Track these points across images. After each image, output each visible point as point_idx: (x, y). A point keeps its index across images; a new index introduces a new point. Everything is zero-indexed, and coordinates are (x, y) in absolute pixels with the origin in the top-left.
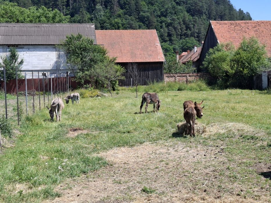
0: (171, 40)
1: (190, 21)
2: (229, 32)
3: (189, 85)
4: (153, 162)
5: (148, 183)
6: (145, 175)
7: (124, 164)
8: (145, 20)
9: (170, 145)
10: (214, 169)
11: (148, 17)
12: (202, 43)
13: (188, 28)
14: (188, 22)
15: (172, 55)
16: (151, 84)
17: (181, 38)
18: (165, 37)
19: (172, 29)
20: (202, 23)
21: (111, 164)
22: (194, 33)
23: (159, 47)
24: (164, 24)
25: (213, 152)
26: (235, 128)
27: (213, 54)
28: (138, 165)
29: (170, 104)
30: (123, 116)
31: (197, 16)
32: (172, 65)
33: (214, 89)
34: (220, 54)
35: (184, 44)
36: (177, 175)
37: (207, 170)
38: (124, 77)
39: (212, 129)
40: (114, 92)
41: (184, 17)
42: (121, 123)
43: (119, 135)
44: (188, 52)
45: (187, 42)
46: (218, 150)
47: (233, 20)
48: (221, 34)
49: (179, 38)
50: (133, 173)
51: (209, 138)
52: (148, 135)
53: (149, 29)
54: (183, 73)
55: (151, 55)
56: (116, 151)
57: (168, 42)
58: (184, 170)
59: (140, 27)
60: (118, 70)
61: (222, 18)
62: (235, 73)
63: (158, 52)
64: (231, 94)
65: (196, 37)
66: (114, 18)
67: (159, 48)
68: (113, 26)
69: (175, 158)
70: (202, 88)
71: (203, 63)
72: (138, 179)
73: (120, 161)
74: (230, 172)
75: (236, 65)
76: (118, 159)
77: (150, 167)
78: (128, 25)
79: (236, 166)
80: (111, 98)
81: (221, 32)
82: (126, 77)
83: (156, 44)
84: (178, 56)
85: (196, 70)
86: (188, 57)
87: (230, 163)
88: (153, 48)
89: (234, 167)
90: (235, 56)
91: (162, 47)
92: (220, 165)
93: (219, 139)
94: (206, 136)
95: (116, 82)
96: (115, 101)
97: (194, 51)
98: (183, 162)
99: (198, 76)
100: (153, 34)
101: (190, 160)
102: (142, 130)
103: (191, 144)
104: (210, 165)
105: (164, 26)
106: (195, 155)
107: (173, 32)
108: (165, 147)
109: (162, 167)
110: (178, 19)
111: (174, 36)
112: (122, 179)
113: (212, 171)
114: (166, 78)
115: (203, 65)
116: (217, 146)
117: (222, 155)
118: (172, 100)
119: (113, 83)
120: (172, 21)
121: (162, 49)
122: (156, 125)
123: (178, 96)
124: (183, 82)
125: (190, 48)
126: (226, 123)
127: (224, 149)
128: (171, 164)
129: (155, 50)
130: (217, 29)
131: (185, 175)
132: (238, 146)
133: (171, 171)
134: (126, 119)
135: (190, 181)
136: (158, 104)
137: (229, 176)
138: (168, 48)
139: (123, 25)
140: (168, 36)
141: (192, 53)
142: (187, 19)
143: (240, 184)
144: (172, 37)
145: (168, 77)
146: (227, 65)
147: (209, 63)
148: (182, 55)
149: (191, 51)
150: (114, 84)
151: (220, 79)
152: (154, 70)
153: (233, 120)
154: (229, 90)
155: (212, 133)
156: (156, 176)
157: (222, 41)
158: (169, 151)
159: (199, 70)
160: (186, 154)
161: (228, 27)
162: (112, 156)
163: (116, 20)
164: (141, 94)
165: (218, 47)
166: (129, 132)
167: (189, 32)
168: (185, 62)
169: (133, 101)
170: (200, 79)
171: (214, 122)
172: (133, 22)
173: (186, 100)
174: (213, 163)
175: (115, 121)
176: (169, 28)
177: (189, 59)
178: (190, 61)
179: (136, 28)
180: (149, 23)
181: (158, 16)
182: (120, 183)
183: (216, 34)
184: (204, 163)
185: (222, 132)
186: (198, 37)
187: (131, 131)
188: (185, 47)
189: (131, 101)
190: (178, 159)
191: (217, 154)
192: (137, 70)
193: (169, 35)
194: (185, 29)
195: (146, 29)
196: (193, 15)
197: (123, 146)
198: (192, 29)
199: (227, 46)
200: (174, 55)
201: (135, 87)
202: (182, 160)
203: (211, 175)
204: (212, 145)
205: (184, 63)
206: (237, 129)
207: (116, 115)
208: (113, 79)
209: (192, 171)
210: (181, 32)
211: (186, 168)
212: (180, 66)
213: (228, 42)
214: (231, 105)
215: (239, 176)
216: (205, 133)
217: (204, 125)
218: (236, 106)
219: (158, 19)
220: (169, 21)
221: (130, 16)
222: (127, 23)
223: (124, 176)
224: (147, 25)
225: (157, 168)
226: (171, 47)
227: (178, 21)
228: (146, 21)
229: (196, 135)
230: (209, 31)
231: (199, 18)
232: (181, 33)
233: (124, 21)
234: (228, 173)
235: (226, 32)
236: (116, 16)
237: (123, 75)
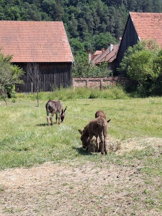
0: (81, 35)
1: (106, 12)
2: (152, 26)
3: (104, 91)
4: (55, 186)
5: (47, 212)
6: (43, 201)
7: (18, 188)
8: (49, 10)
9: (77, 165)
10: (128, 193)
11: (53, 6)
12: (120, 39)
13: (103, 20)
14: (103, 13)
15: (84, 54)
16: (57, 90)
17: (94, 33)
18: (75, 32)
19: (83, 22)
20: (120, 15)
21: (2, 189)
22: (111, 27)
23: (66, 43)
24: (73, 14)
25: (127, 172)
26: (155, 143)
27: (132, 53)
28: (35, 190)
29: (79, 115)
30: (19, 129)
31: (114, 6)
32: (83, 66)
33: (133, 97)
34: (141, 53)
35: (98, 40)
36: (82, 202)
37: (120, 194)
38: (23, 81)
39: (127, 145)
40: (10, 99)
41: (98, 6)
42: (17, 138)
43: (13, 152)
44: (103, 51)
45: (102, 38)
46: (135, 170)
47: (158, 12)
48: (142, 29)
49: (92, 33)
50: (29, 199)
51: (124, 156)
52: (50, 153)
53: (54, 20)
54: (96, 77)
55: (56, 54)
56: (9, 173)
57: (78, 38)
58: (92, 195)
59: (43, 18)
60: (15, 71)
61: (144, 9)
62: (158, 78)
63: (65, 50)
64: (153, 103)
65: (113, 33)
66: (11, 6)
67: (67, 45)
68: (9, 16)
69: (82, 180)
70: (119, 96)
71: (121, 64)
72: (34, 207)
73: (13, 185)
74: (146, 197)
75: (159, 68)
76: (11, 183)
77: (50, 192)
78: (28, 15)
79: (154, 189)
80: (5, 107)
81: (142, 26)
82: (25, 81)
83: (62, 40)
84: (90, 55)
85: (112, 74)
86: (102, 57)
87: (147, 186)
88: (59, 45)
89: (151, 191)
90: (159, 56)
91: (70, 43)
92: (135, 189)
93: (136, 157)
94: (120, 154)
95: (12, 87)
96: (11, 110)
97: (110, 50)
98: (91, 186)
99: (114, 80)
100: (59, 27)
101: (100, 182)
102: (42, 146)
103: (102, 164)
104: (123, 189)
105: (73, 17)
106: (106, 177)
107: (84, 25)
108: (70, 168)
109: (65, 191)
110: (91, 9)
111: (85, 30)
112: (15, 207)
113: (125, 196)
114: (75, 83)
115: (120, 67)
116: (133, 166)
117: (138, 176)
118: (81, 110)
119: (8, 89)
120: (83, 12)
121: (71, 46)
122: (61, 141)
123: (89, 105)
124: (96, 88)
125: (106, 45)
126: (144, 138)
127: (141, 169)
128: (76, 188)
129: (61, 47)
130: (138, 23)
131: (92, 201)
132: (157, 166)
133: (75, 197)
134: (23, 133)
135: (98, 208)
136: (62, 114)
137: (145, 201)
138: (78, 45)
139: (21, 15)
140: (78, 30)
141: (107, 51)
142: (102, 9)
143: (157, 211)
144: (84, 31)
145: (77, 81)
146: (149, 68)
147: (128, 65)
148: (95, 54)
149: (106, 49)
150: (10, 90)
151: (141, 85)
152: (60, 73)
153: (154, 134)
154: (151, 98)
155: (128, 150)
156: (57, 202)
157: (144, 37)
158: (75, 173)
159: (115, 74)
160: (95, 176)
161: (151, 20)
162: (4, 179)
163: (13, 8)
164: (43, 102)
165: (139, 45)
166: (26, 150)
167: (104, 26)
168: (99, 63)
169: (33, 111)
170: (117, 84)
171: (131, 137)
172: (34, 12)
173: (98, 110)
174: (127, 186)
175: (9, 136)
176: (79, 20)
177: (103, 60)
178: (104, 62)
179: (38, 18)
180: (55, 13)
181: (65, 4)
182: (12, 212)
183: (137, 29)
184: (116, 186)
185: (140, 148)
186: (115, 32)
187: (28, 148)
188: (99, 44)
189: (30, 111)
190: (85, 182)
191: (132, 175)
192: (38, 72)
193: (80, 29)
194: (100, 21)
195: (51, 21)
196: (109, 5)
197: (18, 166)
198: (108, 21)
199: (149, 43)
200: (86, 54)
201: (36, 94)
202: (89, 183)
203: (124, 200)
204: (128, 165)
205: (97, 65)
206: (158, 145)
207: (11, 128)
208: (8, 83)
209: (101, 196)
210: (94, 25)
211: (94, 192)
212: (93, 67)
213: (150, 39)
214: (153, 116)
215: (156, 201)
216: (119, 151)
217: (118, 141)
218: (159, 118)
219: (66, 8)
220: (80, 11)
221: (30, 3)
222: (27, 12)
223: (17, 203)
224: (52, 15)
225: (58, 193)
226: (82, 44)
227: (91, 11)
228: (51, 10)
229: (108, 152)
230: (128, 25)
231: (116, 9)
232: (95, 27)
233: (23, 10)
234: (143, 198)
235: (149, 26)
236: (12, 3)
237: (20, 78)
